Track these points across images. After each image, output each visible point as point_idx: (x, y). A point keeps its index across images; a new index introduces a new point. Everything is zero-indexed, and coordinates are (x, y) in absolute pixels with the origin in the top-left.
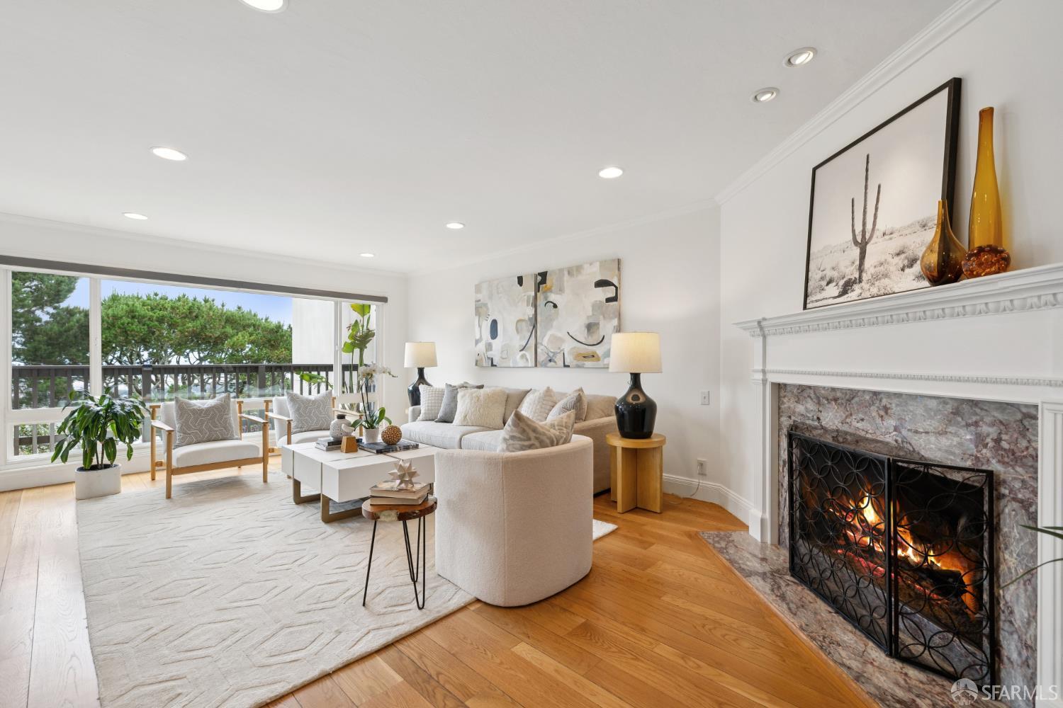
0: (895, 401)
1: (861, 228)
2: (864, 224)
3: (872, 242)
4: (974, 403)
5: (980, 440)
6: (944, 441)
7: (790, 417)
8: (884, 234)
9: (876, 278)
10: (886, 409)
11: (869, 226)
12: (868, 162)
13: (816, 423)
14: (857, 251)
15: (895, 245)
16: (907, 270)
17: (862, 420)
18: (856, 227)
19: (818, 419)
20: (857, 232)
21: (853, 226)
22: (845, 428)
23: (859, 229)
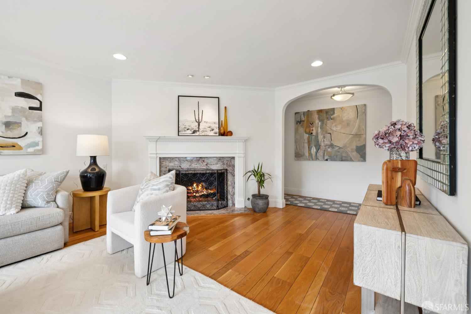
0: (206, 159)
1: (198, 118)
2: (199, 118)
3: (202, 123)
4: (223, 157)
5: (224, 164)
6: (217, 165)
7: (166, 168)
8: (205, 122)
9: (203, 131)
10: (204, 161)
11: (200, 119)
12: (198, 103)
13: (179, 168)
14: (197, 124)
15: (208, 125)
16: (212, 131)
17: (196, 164)
18: (196, 118)
19: (180, 166)
20: (196, 119)
21: (195, 117)
22: (191, 167)
23: (197, 118)
